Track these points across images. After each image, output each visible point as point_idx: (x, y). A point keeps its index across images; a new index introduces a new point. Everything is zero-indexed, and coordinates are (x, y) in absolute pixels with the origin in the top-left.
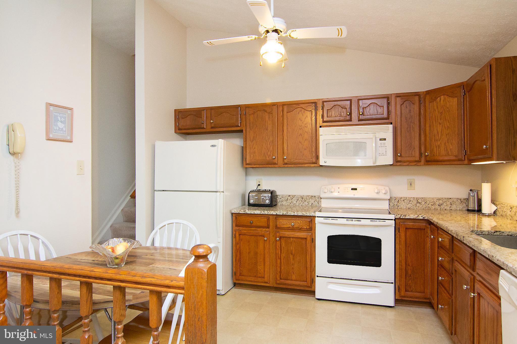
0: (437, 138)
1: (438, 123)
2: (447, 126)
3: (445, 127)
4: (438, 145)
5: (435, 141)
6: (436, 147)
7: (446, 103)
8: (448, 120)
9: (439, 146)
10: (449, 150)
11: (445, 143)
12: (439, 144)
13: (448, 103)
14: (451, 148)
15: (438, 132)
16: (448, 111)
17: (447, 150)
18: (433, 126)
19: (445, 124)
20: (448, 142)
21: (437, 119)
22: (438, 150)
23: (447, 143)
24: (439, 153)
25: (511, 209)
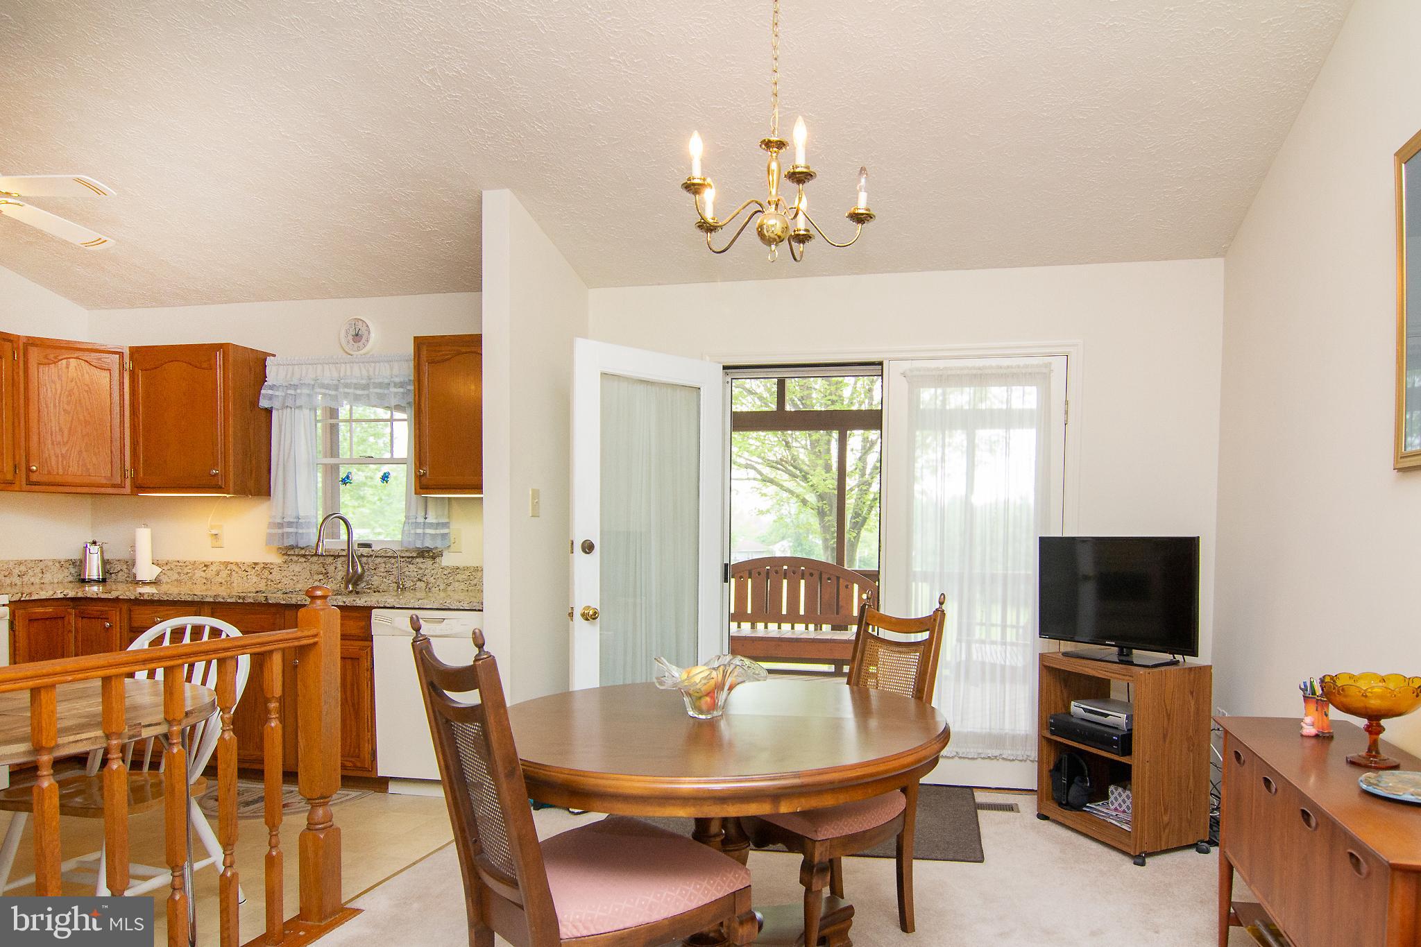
10: (90, 466)
14: (95, 461)
17: (84, 465)
24: (64, 469)
25: (205, 568)
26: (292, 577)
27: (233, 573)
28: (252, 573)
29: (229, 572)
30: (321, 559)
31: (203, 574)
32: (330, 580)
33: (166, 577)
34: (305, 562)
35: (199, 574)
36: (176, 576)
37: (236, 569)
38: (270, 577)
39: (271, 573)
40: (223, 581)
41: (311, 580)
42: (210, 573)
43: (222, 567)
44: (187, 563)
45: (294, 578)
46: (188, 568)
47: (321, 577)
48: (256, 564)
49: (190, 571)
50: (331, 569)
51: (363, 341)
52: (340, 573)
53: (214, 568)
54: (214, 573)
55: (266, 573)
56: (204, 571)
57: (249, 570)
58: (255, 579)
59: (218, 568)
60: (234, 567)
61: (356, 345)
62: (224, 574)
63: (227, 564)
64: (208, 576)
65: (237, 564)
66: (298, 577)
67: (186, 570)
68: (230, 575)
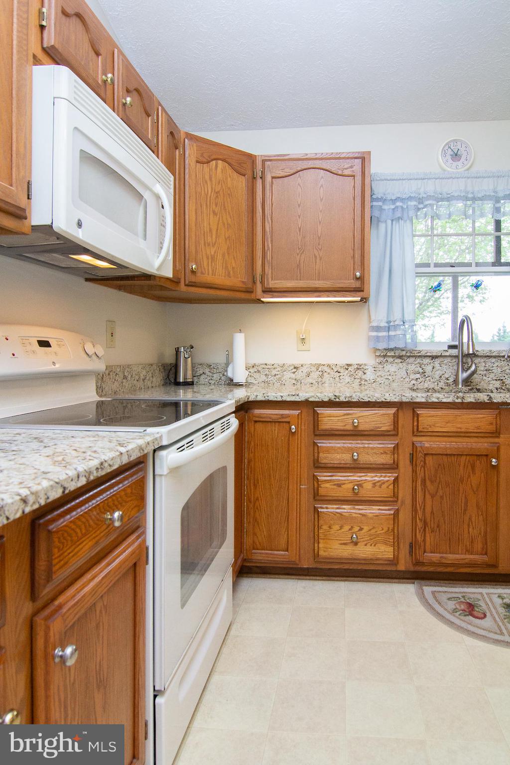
0: (209, 240)
1: (211, 212)
2: (228, 224)
3: (224, 224)
4: (211, 255)
5: (205, 245)
6: (208, 258)
7: (226, 178)
8: (229, 213)
9: (213, 258)
10: (230, 269)
11: (224, 255)
12: (213, 253)
13: (229, 179)
14: (234, 265)
15: (210, 230)
16: (229, 194)
17: (226, 267)
18: (202, 213)
19: (224, 218)
20: (228, 254)
21: (210, 203)
22: (212, 265)
23: (226, 254)
24: (213, 271)
25: (295, 370)
26: (387, 377)
27: (325, 374)
28: (345, 374)
29: (321, 373)
30: (419, 360)
31: (293, 376)
32: (427, 379)
33: (253, 378)
34: (401, 362)
35: (288, 375)
36: (264, 378)
37: (328, 371)
38: (364, 377)
39: (365, 373)
40: (314, 382)
41: (407, 379)
42: (300, 374)
43: (314, 369)
44: (275, 366)
45: (390, 378)
46: (277, 370)
47: (418, 376)
48: (349, 365)
49: (278, 373)
50: (428, 369)
51: (463, 159)
52: (438, 372)
53: (305, 370)
54: (304, 374)
55: (360, 373)
56: (294, 373)
57: (342, 370)
58: (348, 379)
59: (309, 370)
60: (326, 368)
61: (455, 164)
62: (315, 375)
63: (318, 366)
64: (298, 377)
65: (329, 366)
66: (394, 377)
67: (274, 372)
68: (322, 376)
